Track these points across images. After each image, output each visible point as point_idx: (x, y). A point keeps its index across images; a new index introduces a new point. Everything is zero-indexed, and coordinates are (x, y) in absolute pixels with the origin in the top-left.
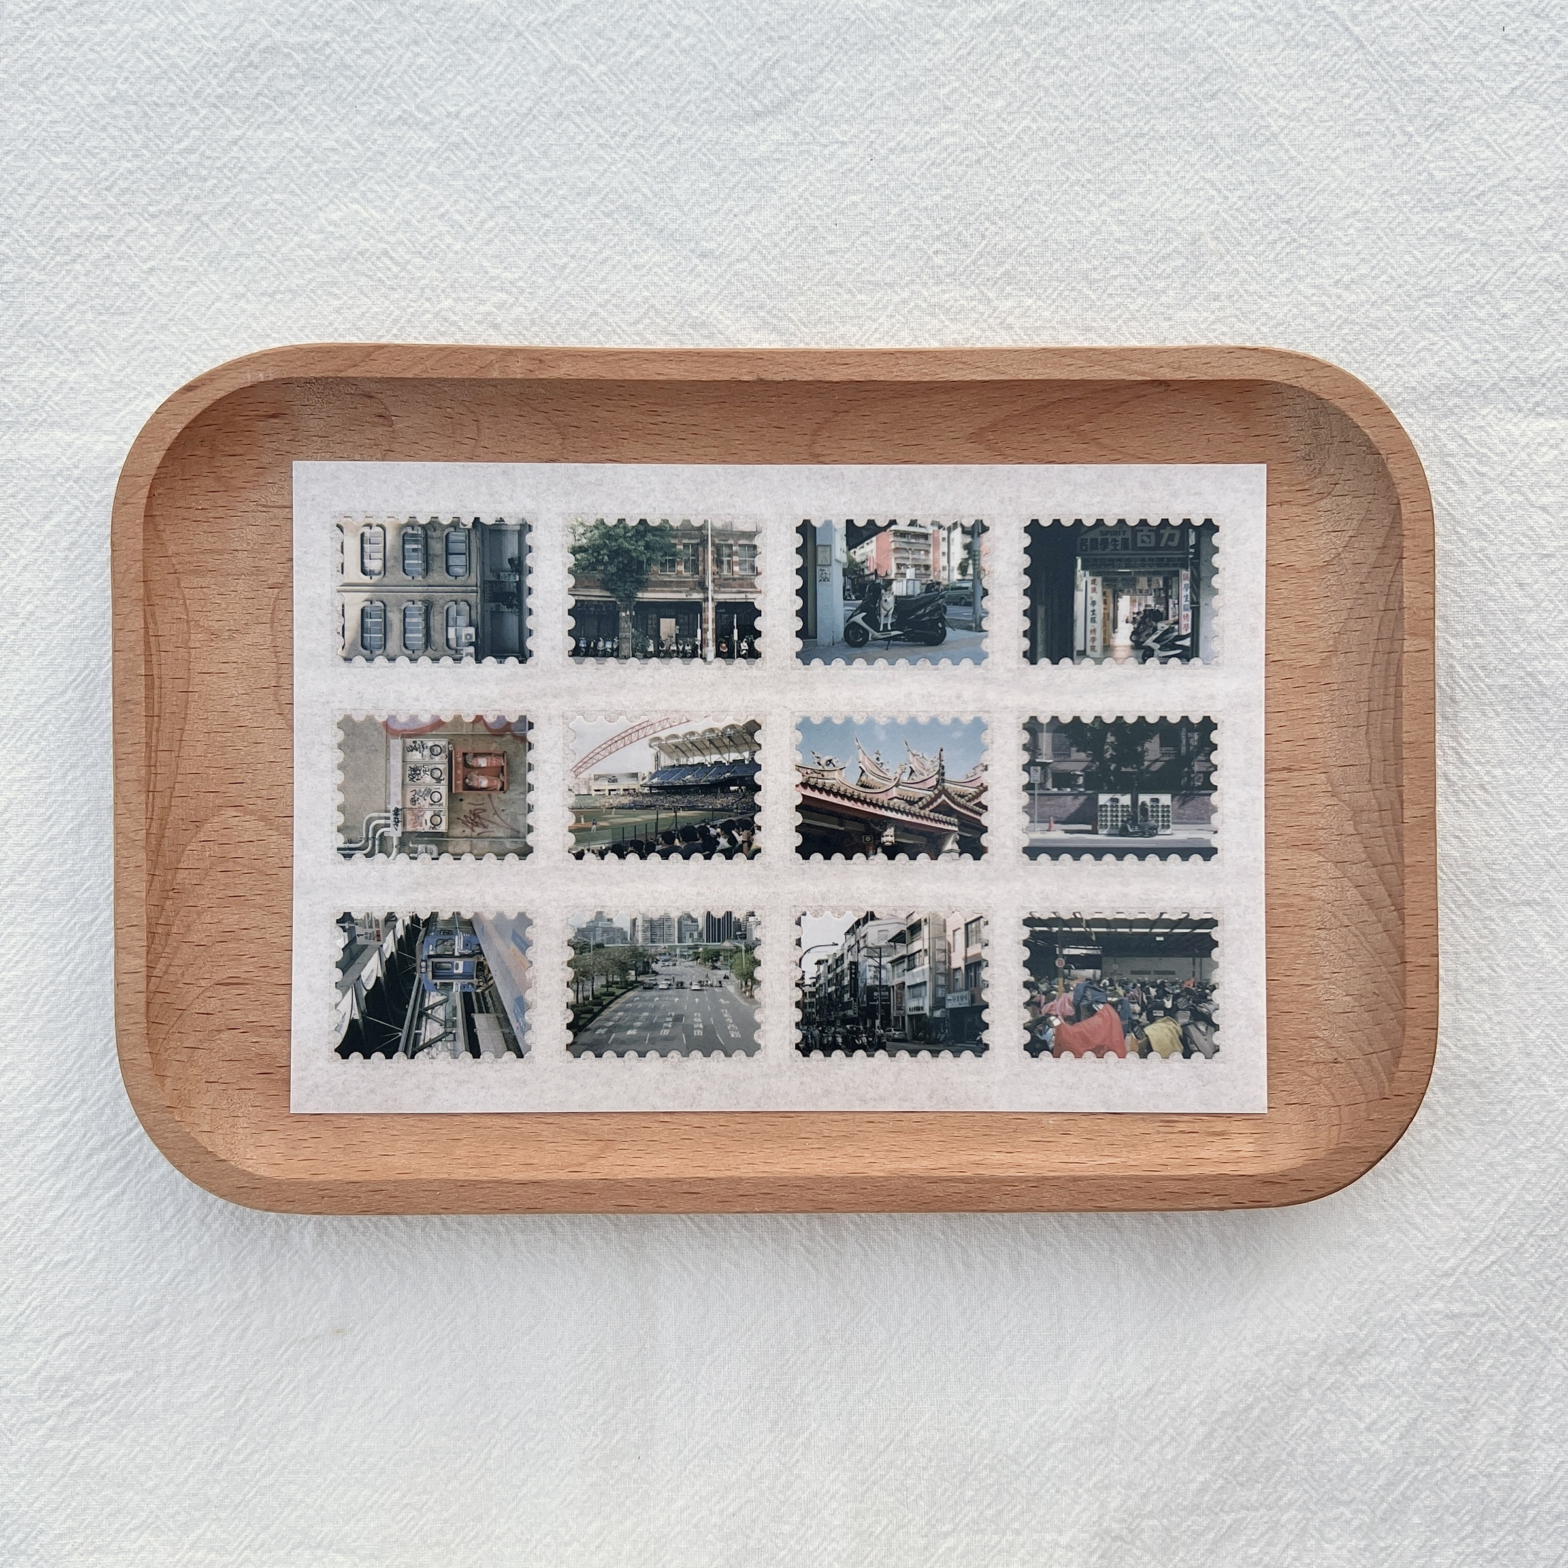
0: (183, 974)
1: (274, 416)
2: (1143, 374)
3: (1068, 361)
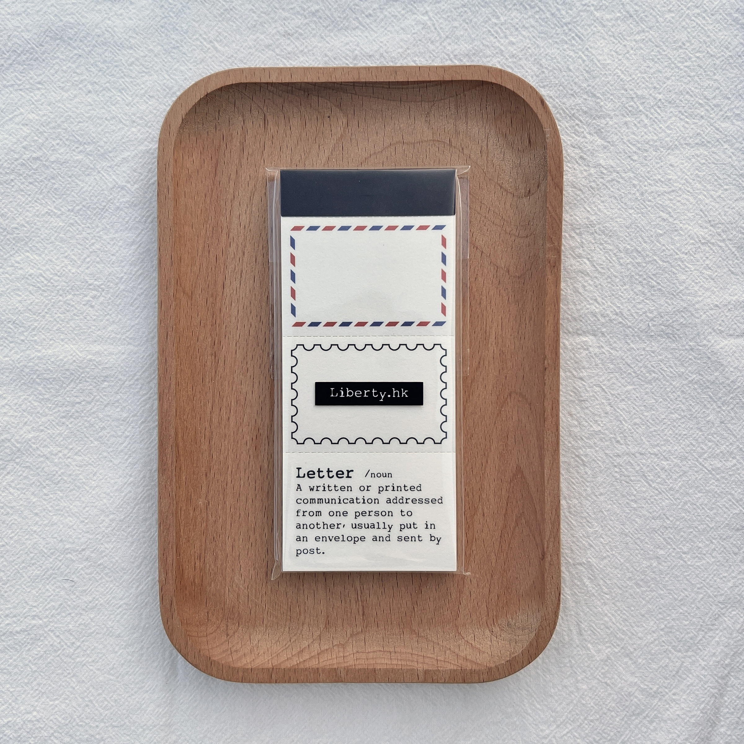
0: (269, 99)
1: (530, 142)
2: (548, 548)
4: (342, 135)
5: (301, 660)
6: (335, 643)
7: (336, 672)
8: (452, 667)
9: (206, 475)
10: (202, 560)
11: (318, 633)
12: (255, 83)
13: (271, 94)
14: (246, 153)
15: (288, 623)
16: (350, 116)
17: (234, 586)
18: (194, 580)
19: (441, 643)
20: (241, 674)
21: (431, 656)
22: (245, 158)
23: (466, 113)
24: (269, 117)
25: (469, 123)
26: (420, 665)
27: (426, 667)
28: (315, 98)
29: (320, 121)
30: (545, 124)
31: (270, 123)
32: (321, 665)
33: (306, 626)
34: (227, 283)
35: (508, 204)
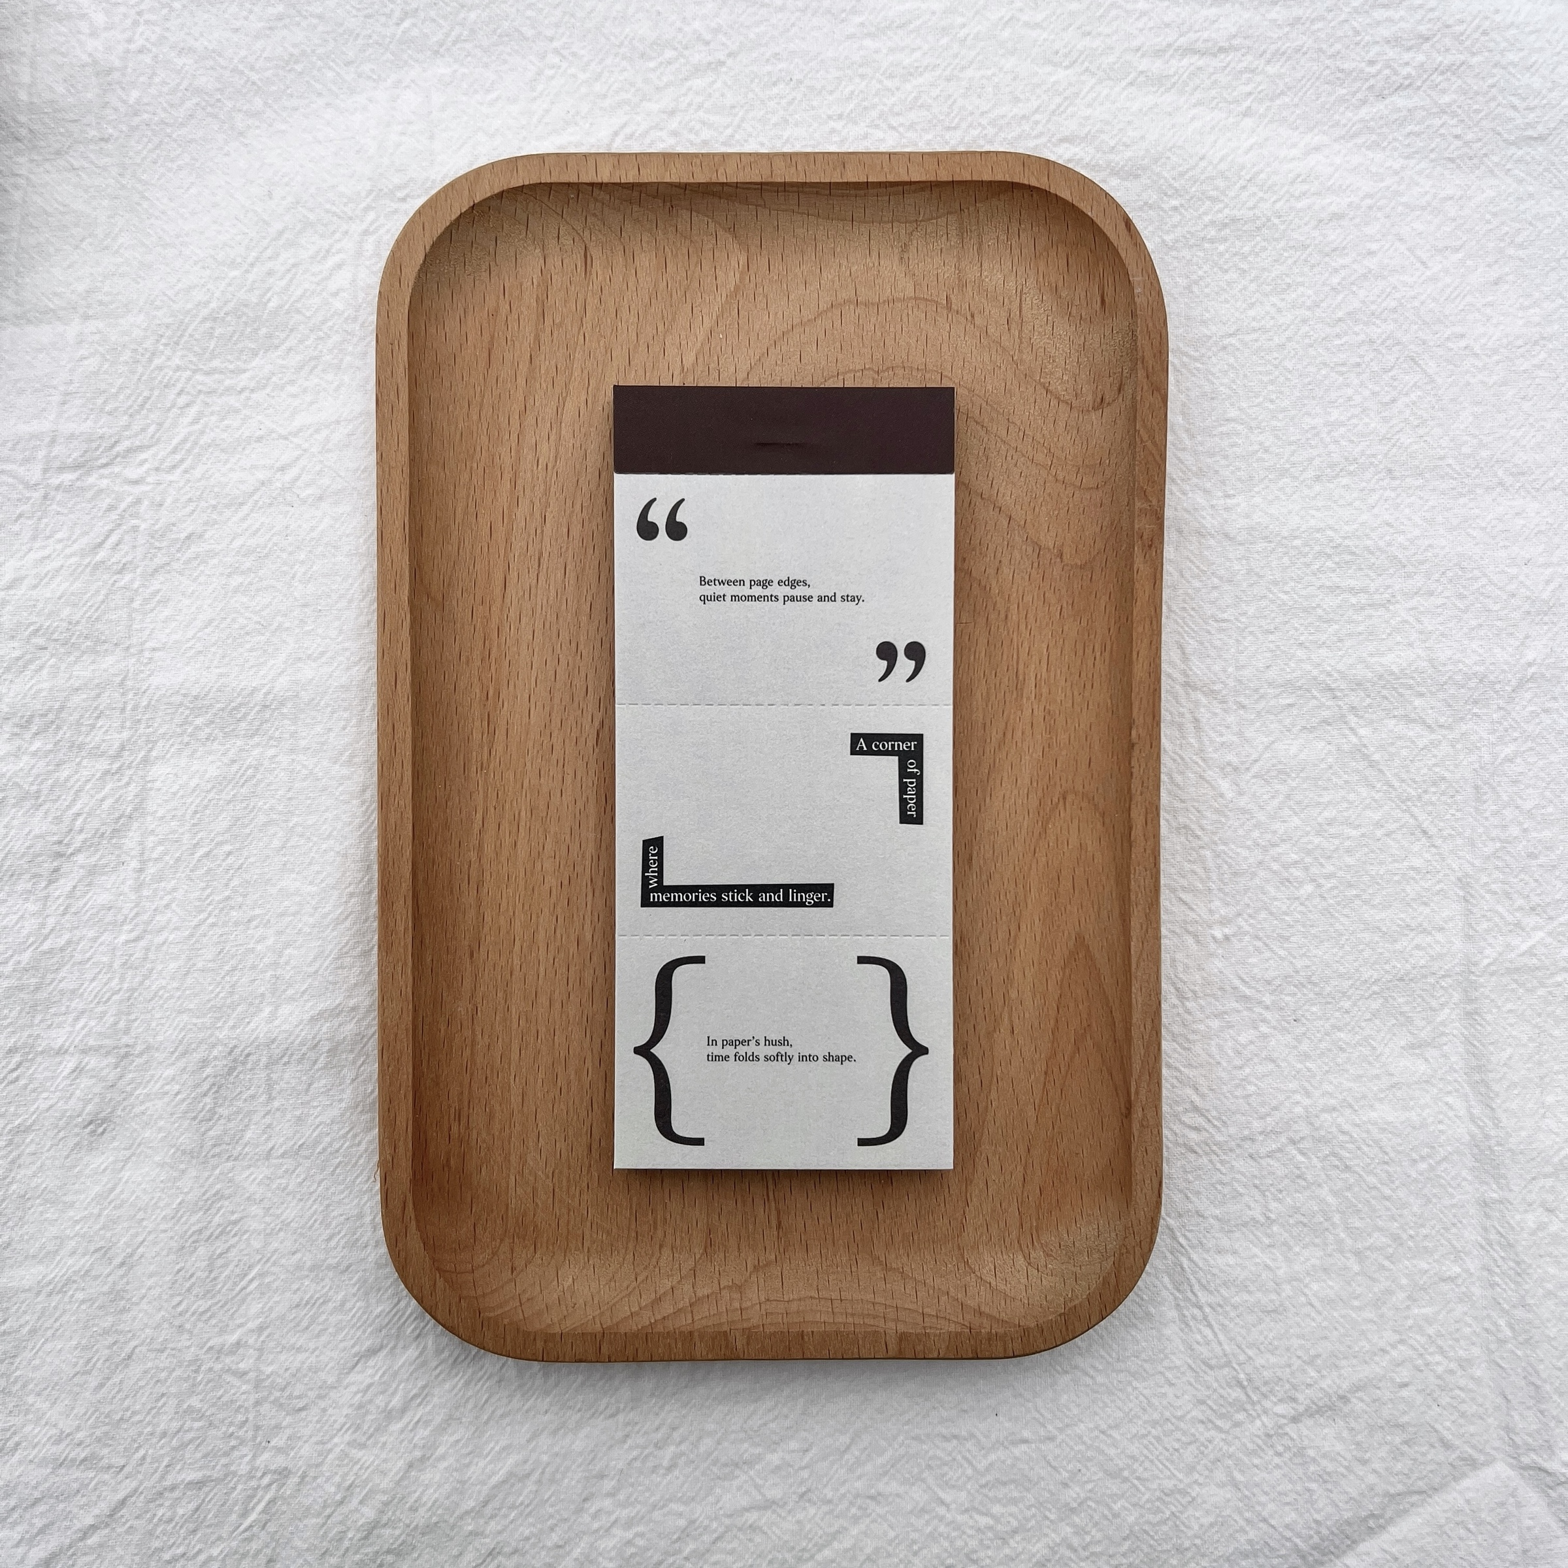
0: (595, 215)
1: (1103, 302)
2: (1137, 1093)
3: (1149, 1027)
4: (737, 288)
5: (659, 1317)
6: (724, 1283)
7: (727, 1339)
8: (952, 1328)
9: (472, 955)
10: (464, 1121)
11: (691, 1263)
12: (569, 184)
13: (599, 205)
14: (548, 321)
15: (631, 1246)
16: (752, 249)
17: (526, 1171)
18: (448, 1160)
19: (929, 1281)
20: (540, 1344)
21: (911, 1306)
22: (548, 331)
23: (980, 244)
24: (595, 252)
25: (985, 266)
26: (892, 1325)
27: (902, 1328)
28: (685, 214)
29: (694, 259)
30: (1132, 268)
31: (596, 263)
32: (697, 1326)
33: (666, 1252)
34: (513, 575)
35: (1062, 424)
